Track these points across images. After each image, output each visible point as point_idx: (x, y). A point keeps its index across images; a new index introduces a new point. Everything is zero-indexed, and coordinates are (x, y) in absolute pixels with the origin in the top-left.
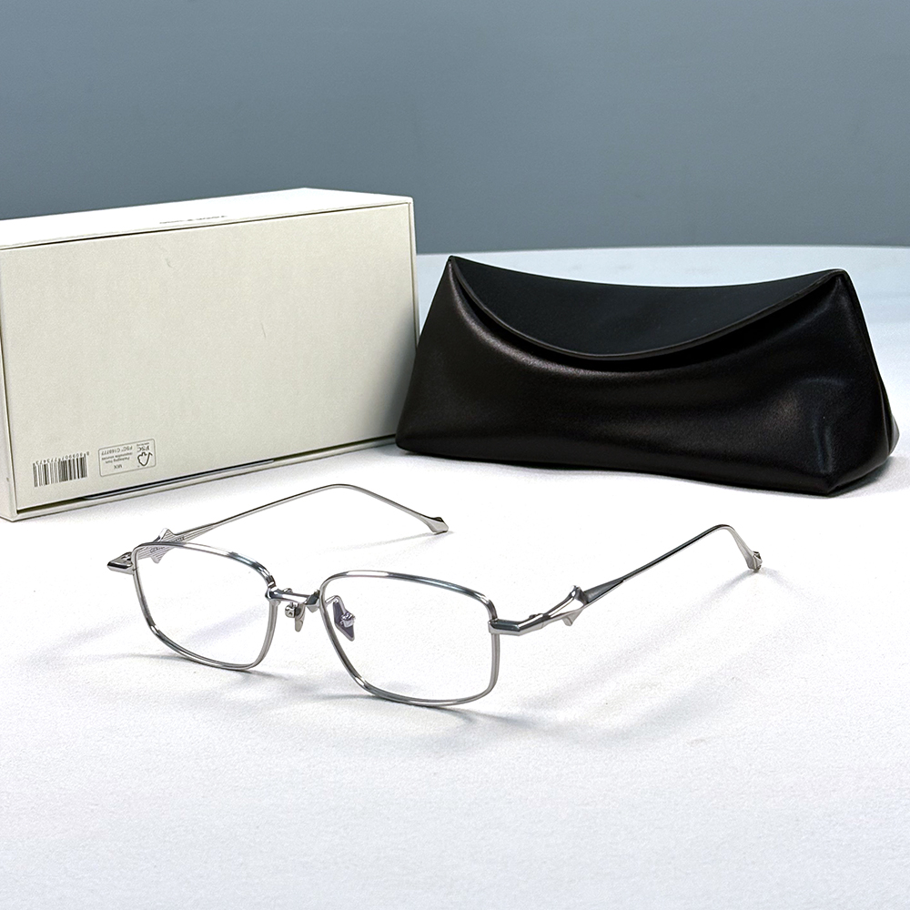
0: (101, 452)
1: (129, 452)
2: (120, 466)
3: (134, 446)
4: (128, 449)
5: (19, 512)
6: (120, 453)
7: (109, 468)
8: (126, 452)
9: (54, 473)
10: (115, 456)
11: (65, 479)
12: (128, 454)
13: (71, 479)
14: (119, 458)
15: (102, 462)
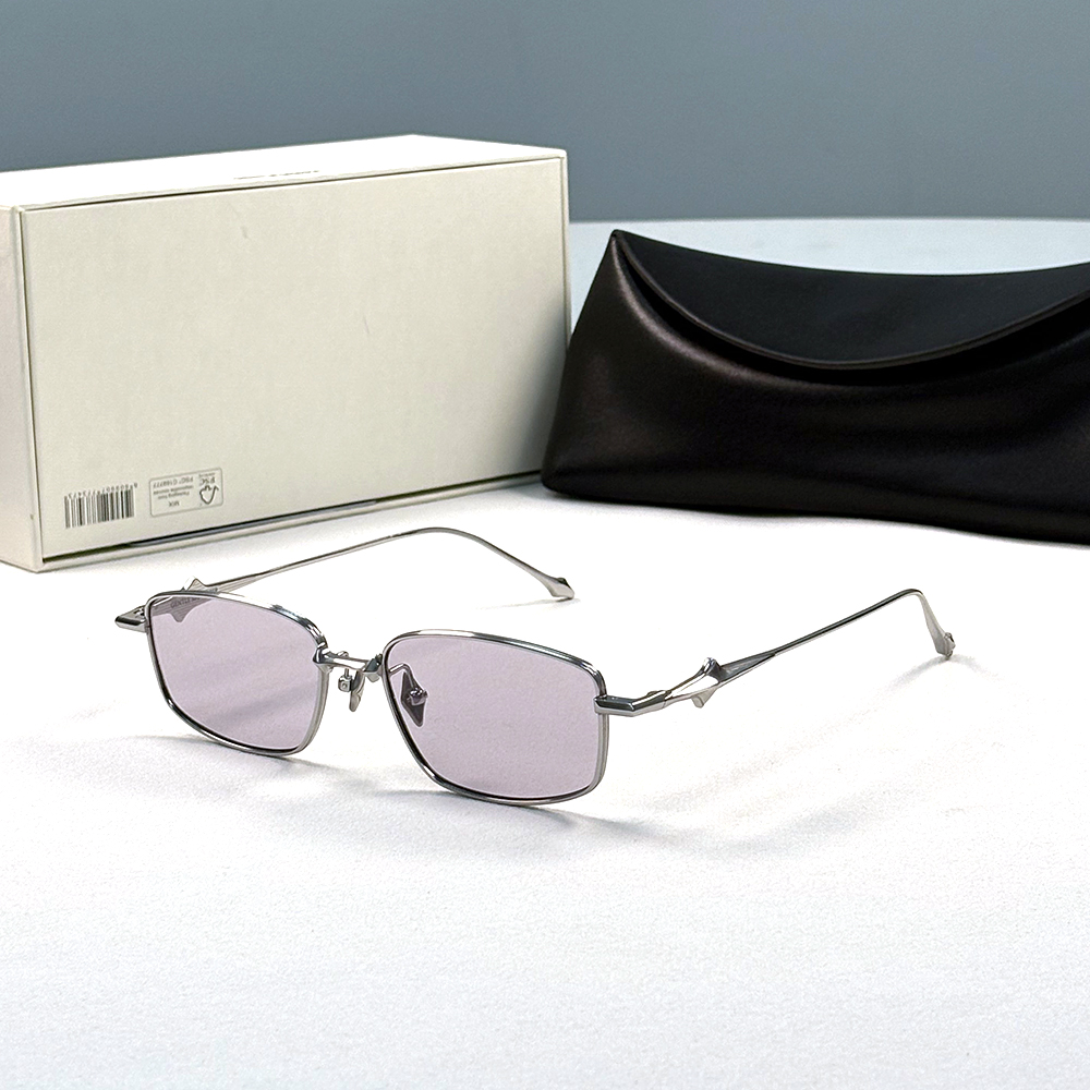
0: (152, 483)
1: (189, 484)
2: (177, 503)
3: (195, 476)
4: (187, 480)
5: (45, 560)
6: (178, 486)
7: (161, 506)
8: (186, 484)
9: (92, 509)
10: (170, 490)
11: (105, 518)
12: (187, 487)
13: (113, 518)
14: (176, 493)
15: (154, 497)
